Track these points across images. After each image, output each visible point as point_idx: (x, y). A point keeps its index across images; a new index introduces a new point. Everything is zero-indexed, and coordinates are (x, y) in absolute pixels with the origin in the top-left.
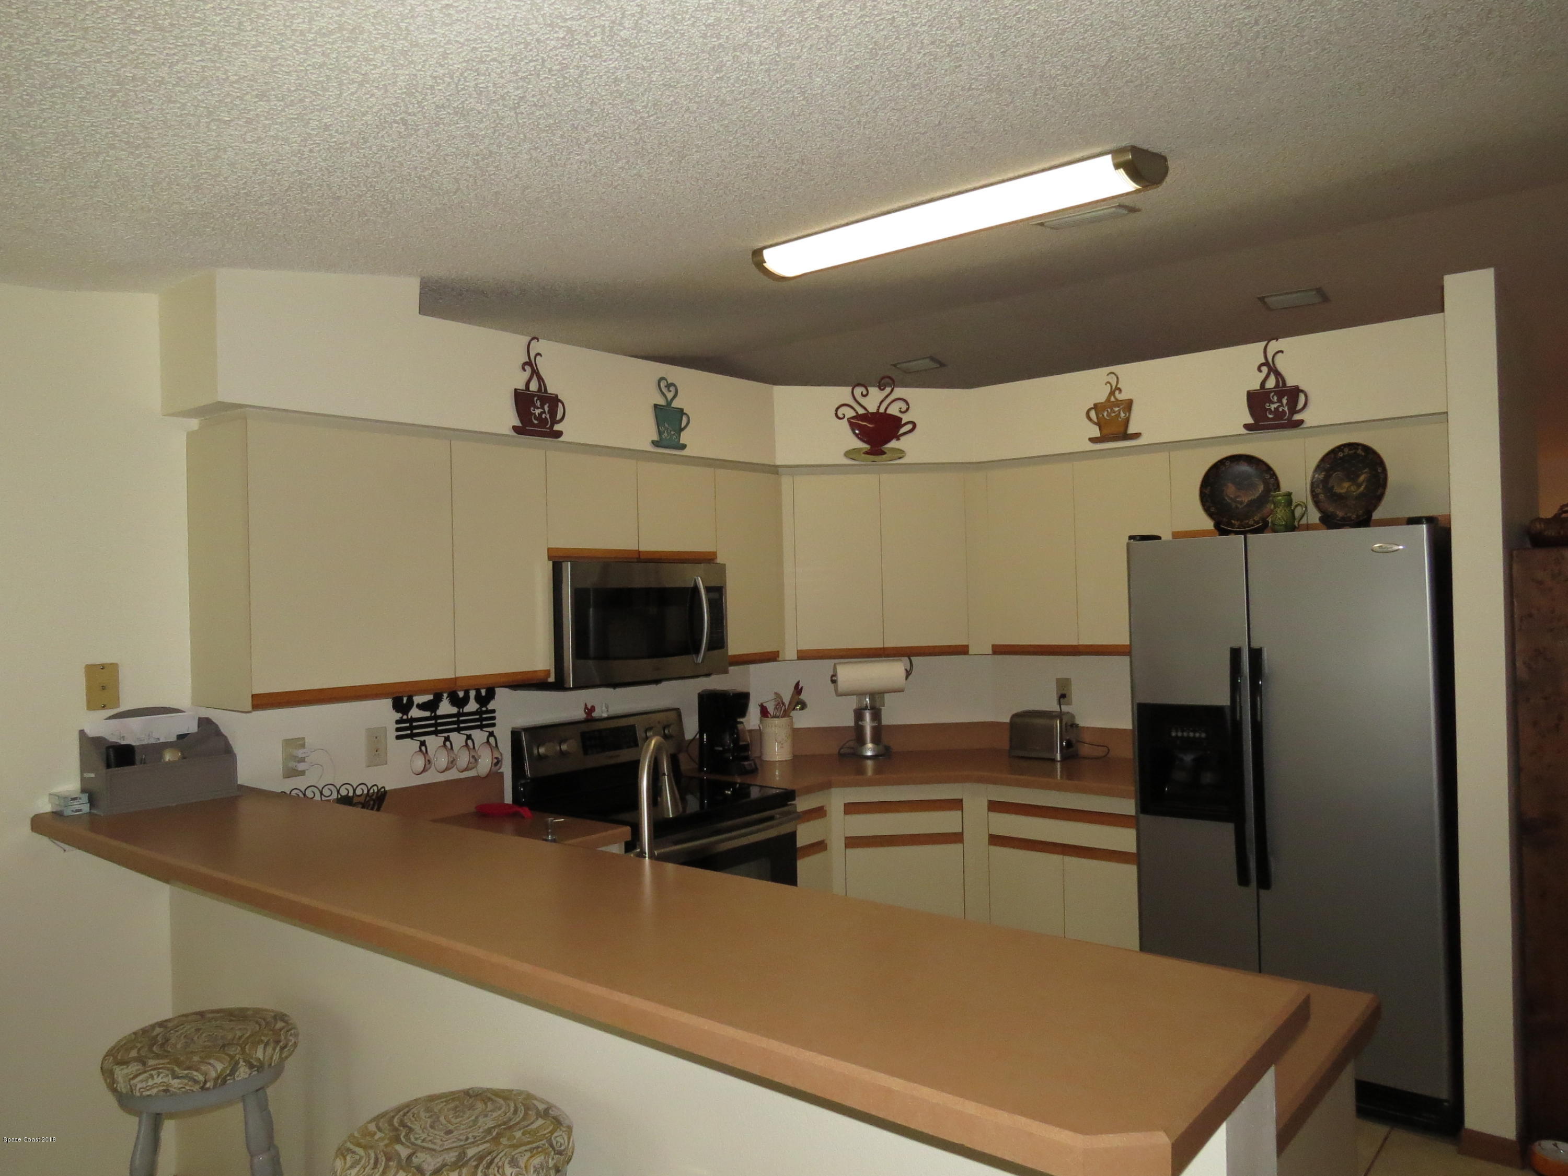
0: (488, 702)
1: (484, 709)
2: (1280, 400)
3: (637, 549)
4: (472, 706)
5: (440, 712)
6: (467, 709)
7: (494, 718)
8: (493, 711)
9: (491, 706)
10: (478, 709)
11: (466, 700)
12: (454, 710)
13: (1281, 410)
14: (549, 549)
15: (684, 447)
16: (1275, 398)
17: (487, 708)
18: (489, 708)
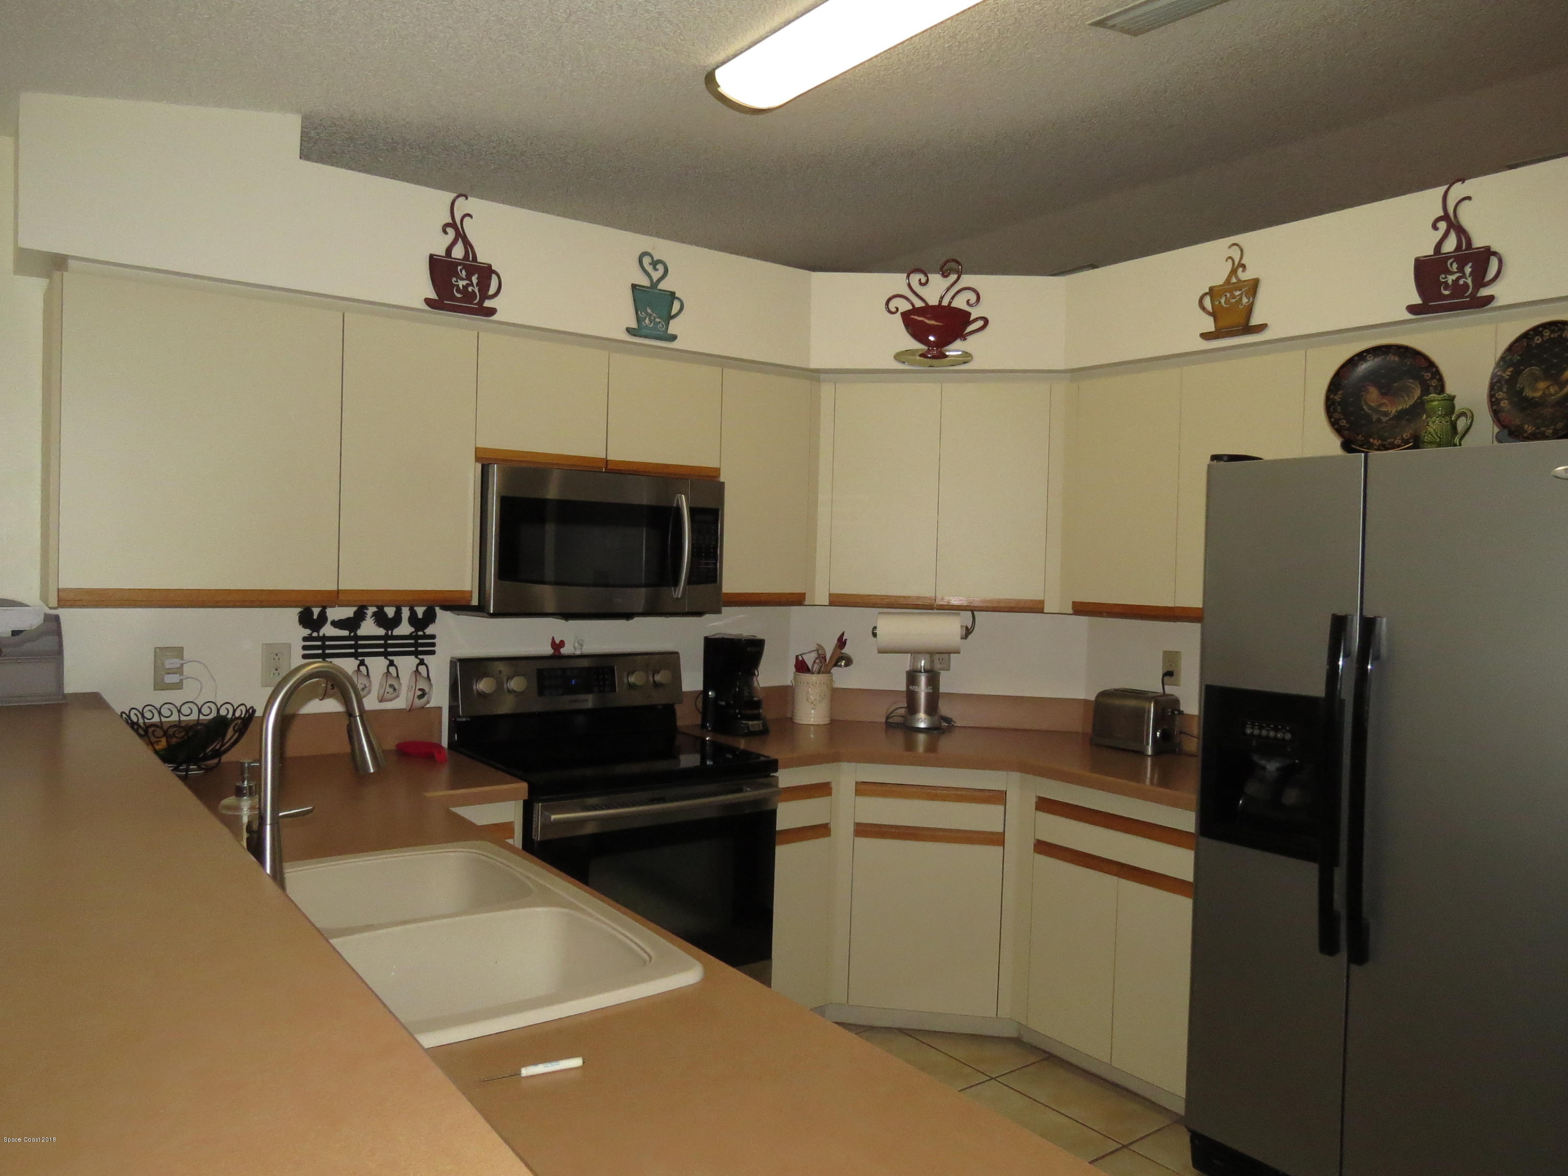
2: (1461, 269)
3: (604, 457)
13: (1461, 282)
14: (476, 449)
15: (673, 338)
16: (1455, 266)
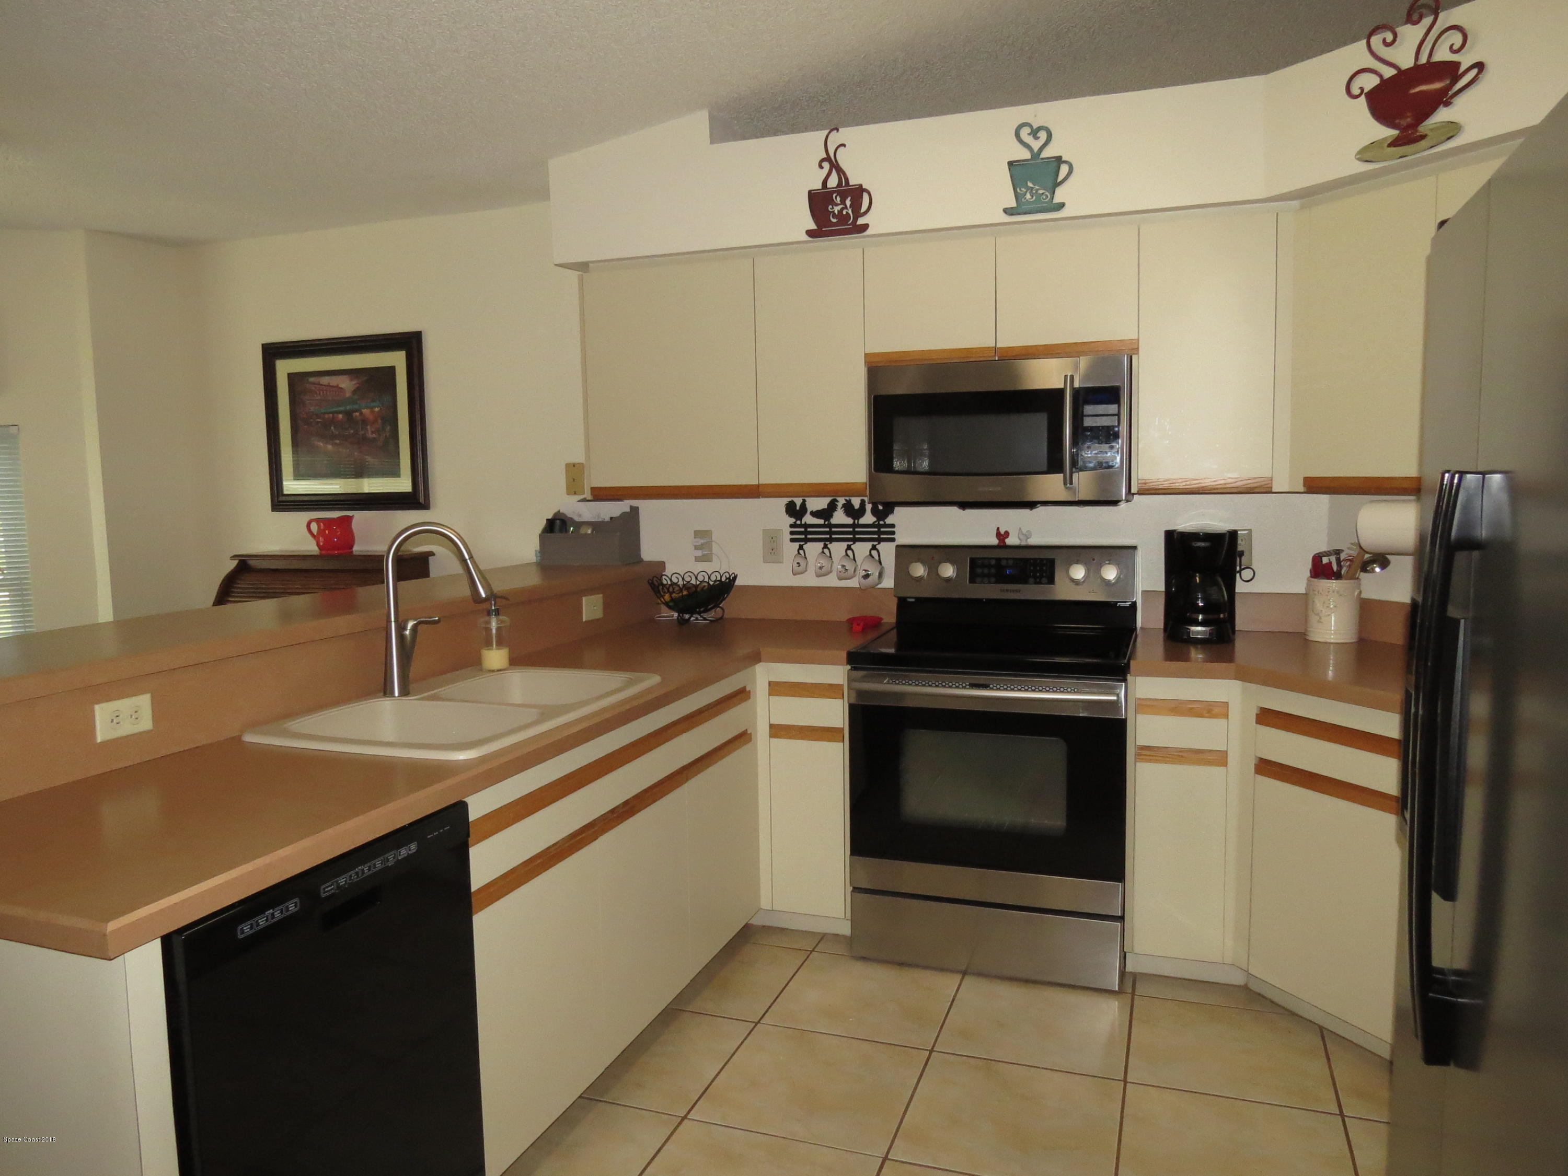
0: (887, 516)
1: (882, 522)
4: (868, 518)
5: (834, 521)
6: (863, 521)
7: (893, 533)
8: (893, 526)
9: (889, 520)
10: (875, 522)
11: (861, 511)
12: (850, 521)
17: (885, 523)
18: (887, 523)
